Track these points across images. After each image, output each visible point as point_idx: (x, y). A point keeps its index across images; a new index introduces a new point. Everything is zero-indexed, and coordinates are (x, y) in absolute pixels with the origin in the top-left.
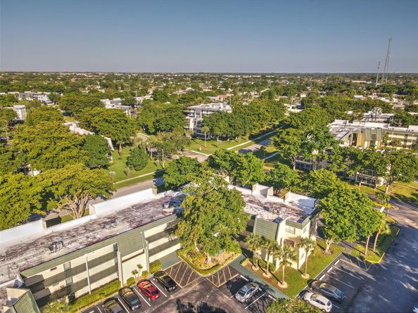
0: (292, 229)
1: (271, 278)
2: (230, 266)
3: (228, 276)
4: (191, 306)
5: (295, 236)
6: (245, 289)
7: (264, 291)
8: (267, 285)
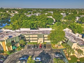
0: (78, 46)
1: (68, 56)
2: (60, 49)
3: (58, 51)
4: (45, 52)
5: (79, 48)
6: (58, 54)
7: (63, 57)
8: (65, 57)
